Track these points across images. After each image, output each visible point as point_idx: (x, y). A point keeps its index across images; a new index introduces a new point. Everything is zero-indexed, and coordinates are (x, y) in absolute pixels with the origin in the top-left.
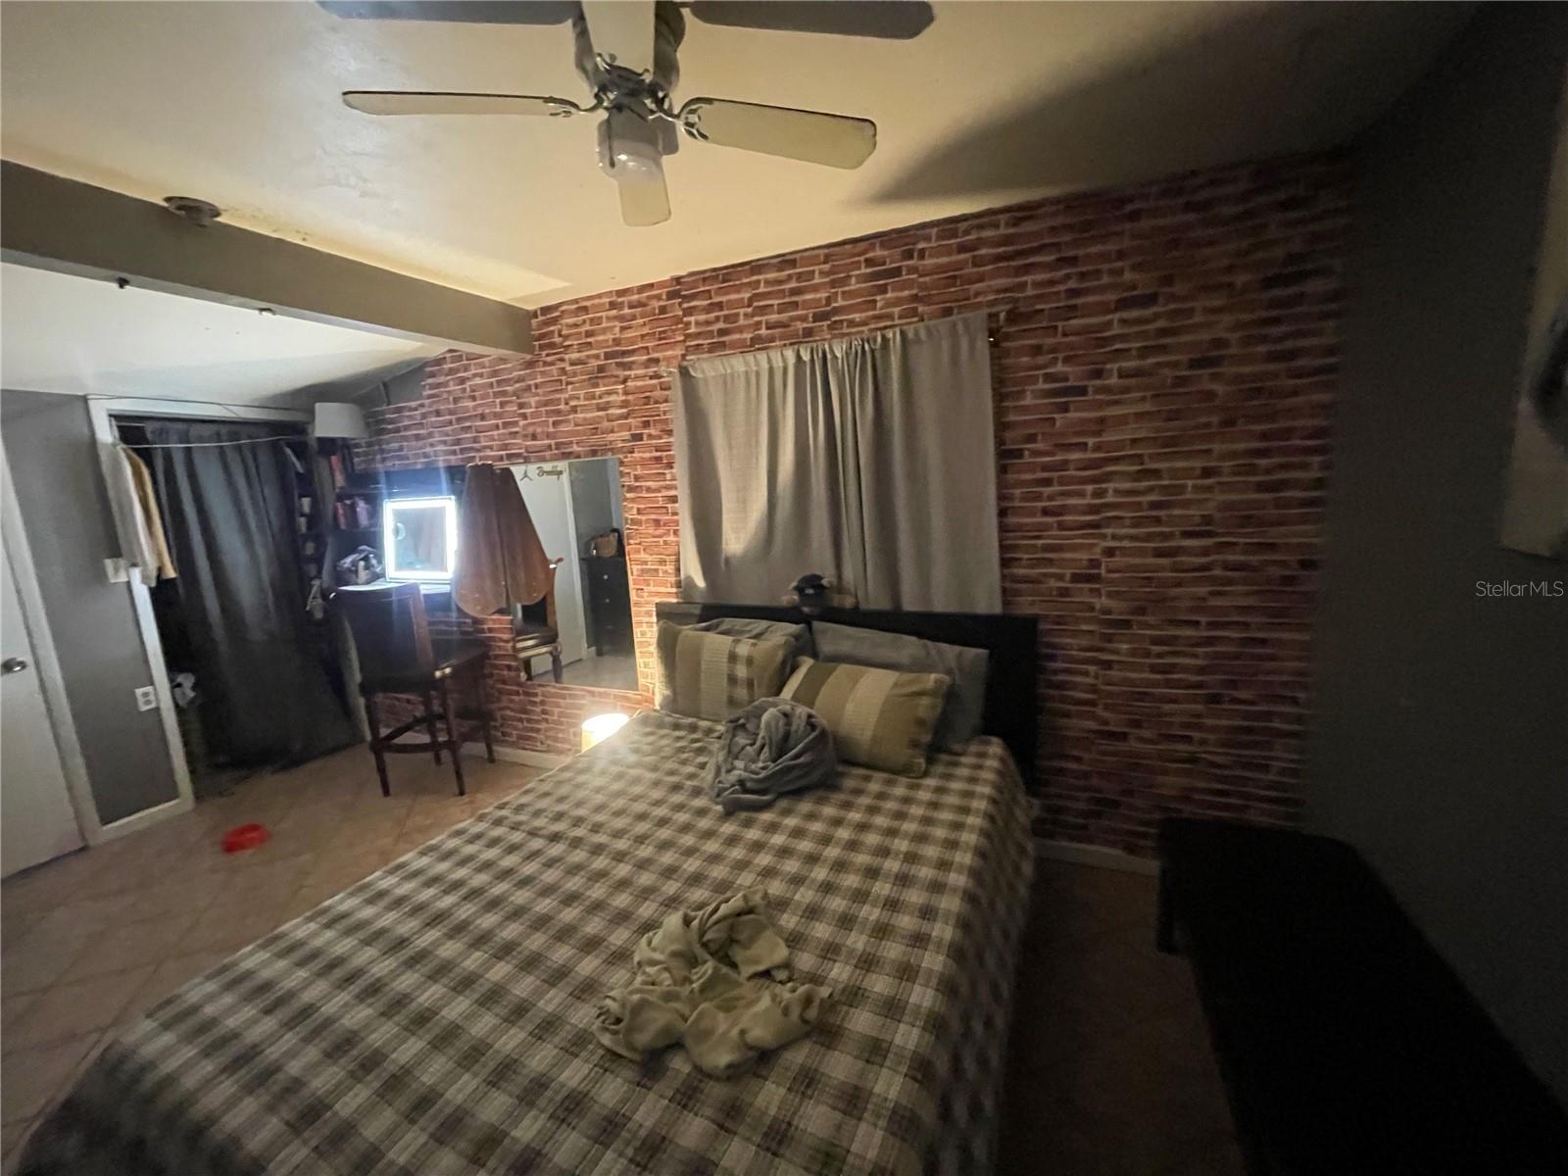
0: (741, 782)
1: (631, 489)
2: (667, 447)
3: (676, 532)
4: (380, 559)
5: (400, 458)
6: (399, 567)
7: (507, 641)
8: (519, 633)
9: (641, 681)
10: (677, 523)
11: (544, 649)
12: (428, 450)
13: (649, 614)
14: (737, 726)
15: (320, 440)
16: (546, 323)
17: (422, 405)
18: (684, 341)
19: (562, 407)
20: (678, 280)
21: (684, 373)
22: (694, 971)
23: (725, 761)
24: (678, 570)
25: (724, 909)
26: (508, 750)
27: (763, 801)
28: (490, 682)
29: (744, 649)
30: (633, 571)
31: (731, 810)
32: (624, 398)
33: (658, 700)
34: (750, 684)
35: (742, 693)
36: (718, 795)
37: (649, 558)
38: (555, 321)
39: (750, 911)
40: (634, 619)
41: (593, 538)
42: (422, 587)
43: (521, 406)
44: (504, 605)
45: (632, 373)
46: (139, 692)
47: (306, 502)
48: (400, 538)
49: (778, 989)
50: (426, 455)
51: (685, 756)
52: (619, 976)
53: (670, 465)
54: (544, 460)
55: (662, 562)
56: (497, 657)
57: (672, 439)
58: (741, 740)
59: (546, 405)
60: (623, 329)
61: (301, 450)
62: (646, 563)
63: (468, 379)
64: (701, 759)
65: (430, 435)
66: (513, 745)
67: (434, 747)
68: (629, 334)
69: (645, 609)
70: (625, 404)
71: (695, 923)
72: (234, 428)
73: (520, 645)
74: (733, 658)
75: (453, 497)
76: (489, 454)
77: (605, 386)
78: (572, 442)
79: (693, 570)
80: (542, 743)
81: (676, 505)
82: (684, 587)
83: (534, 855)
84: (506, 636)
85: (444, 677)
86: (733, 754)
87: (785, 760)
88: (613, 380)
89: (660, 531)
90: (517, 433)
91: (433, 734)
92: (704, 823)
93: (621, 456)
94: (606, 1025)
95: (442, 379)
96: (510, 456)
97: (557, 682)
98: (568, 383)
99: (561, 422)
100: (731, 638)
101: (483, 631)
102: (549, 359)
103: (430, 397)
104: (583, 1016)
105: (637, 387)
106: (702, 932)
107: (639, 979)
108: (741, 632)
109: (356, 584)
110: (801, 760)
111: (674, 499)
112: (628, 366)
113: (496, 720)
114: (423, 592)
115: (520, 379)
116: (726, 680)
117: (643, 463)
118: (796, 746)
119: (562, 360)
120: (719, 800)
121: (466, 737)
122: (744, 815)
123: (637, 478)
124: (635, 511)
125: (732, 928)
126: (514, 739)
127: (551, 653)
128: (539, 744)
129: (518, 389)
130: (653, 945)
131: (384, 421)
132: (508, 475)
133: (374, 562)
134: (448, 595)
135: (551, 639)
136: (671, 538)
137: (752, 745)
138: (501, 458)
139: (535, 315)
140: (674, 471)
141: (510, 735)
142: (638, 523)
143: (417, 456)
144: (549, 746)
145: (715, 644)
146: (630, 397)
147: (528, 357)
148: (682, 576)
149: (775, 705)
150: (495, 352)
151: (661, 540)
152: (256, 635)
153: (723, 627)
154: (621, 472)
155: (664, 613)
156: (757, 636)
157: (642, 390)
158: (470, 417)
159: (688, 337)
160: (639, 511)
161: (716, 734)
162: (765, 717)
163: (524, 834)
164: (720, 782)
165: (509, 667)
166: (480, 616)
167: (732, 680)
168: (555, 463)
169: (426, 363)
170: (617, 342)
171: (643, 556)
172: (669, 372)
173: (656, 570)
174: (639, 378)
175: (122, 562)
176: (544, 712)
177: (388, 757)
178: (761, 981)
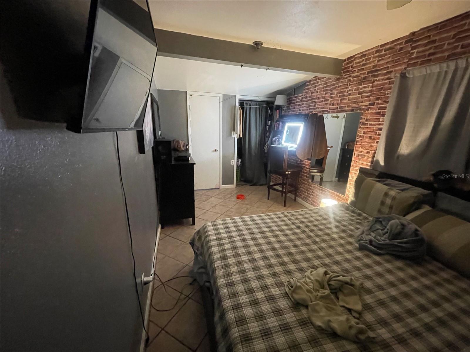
0: (371, 242)
1: (363, 124)
2: (385, 108)
3: (377, 142)
4: (282, 139)
5: (293, 111)
6: (285, 142)
7: (308, 169)
8: (312, 167)
9: (347, 193)
10: (379, 139)
11: (319, 174)
12: (301, 109)
13: (356, 170)
14: (378, 221)
15: (276, 105)
16: (348, 63)
17: (303, 95)
18: (408, 62)
19: (346, 94)
20: (413, 34)
21: (403, 76)
22: (321, 290)
23: (367, 230)
24: (374, 157)
25: (341, 278)
26: (300, 200)
27: (377, 251)
28: (300, 179)
29: (393, 193)
30: (355, 154)
31: (362, 248)
32: (371, 89)
33: (349, 201)
34: (391, 207)
35: (386, 210)
36: (359, 241)
37: (363, 150)
38: (351, 62)
39: (353, 285)
40: (351, 171)
41: (348, 142)
42: (289, 148)
43: (331, 94)
44: (310, 158)
45: (378, 79)
46: (232, 160)
47: (269, 122)
48: (287, 134)
49: (351, 318)
50: (300, 110)
51: (352, 222)
52: (298, 275)
53: (383, 116)
54: (334, 112)
55: (368, 153)
56: (304, 172)
57: (387, 105)
58: (378, 226)
59: (340, 93)
60: (378, 61)
61: (271, 108)
62: (361, 152)
63: (317, 86)
64: (358, 226)
65: (303, 104)
66: (302, 199)
67: (282, 192)
68: (382, 62)
69: (355, 168)
70: (370, 91)
71: (328, 276)
72: (260, 103)
73: (311, 171)
74: (386, 194)
75: (303, 123)
76: (317, 110)
77: (364, 85)
78: (345, 106)
79: (381, 158)
80: (310, 201)
81: (381, 131)
82: (375, 163)
83: (291, 229)
84: (308, 167)
85: (288, 174)
86: (371, 229)
87: (395, 242)
88: (368, 82)
89: (371, 141)
90: (328, 103)
91: (283, 188)
92: (349, 247)
93: (363, 112)
94: (288, 285)
95: (310, 87)
96: (323, 111)
97: (320, 185)
98: (350, 85)
99: (344, 99)
100: (388, 187)
101: (302, 164)
102: (345, 77)
103: (305, 92)
104: (284, 278)
105: (377, 84)
106: (330, 280)
107: (304, 280)
108: (395, 186)
109: (275, 145)
110: (404, 245)
111: (381, 129)
112: (377, 76)
113: (299, 190)
114: (288, 149)
115: (334, 85)
116: (379, 202)
117: (371, 114)
118: (403, 239)
119: (350, 76)
120: (358, 243)
121: (290, 192)
122: (367, 252)
123: (367, 120)
124: (362, 132)
125: (342, 286)
126: (303, 197)
127: (320, 176)
128: (309, 201)
129: (332, 88)
130: (312, 273)
131: (292, 100)
132: (322, 116)
133: (280, 140)
134: (295, 152)
135: (322, 171)
136: (375, 144)
137: (382, 230)
138: (321, 112)
139: (345, 60)
140: (384, 118)
141: (302, 196)
142: (363, 137)
143: (298, 110)
144: (311, 202)
145: (380, 187)
146: (374, 89)
147: (338, 77)
148: (375, 159)
149: (399, 219)
150: (327, 76)
151: (370, 144)
152: (253, 154)
153: (386, 182)
154: (361, 117)
155: (362, 171)
156: (403, 190)
157: (380, 85)
158: (315, 98)
159: (410, 59)
160: (364, 133)
161: (369, 220)
162: (393, 221)
163: (291, 223)
164: (361, 237)
165: (306, 176)
166: (303, 160)
167: (383, 203)
168: (337, 114)
169: (307, 82)
170: (374, 66)
171: (361, 149)
172: (396, 77)
173: (364, 155)
174: (379, 81)
175: (235, 132)
176: (313, 192)
177: (271, 190)
178: (347, 311)
